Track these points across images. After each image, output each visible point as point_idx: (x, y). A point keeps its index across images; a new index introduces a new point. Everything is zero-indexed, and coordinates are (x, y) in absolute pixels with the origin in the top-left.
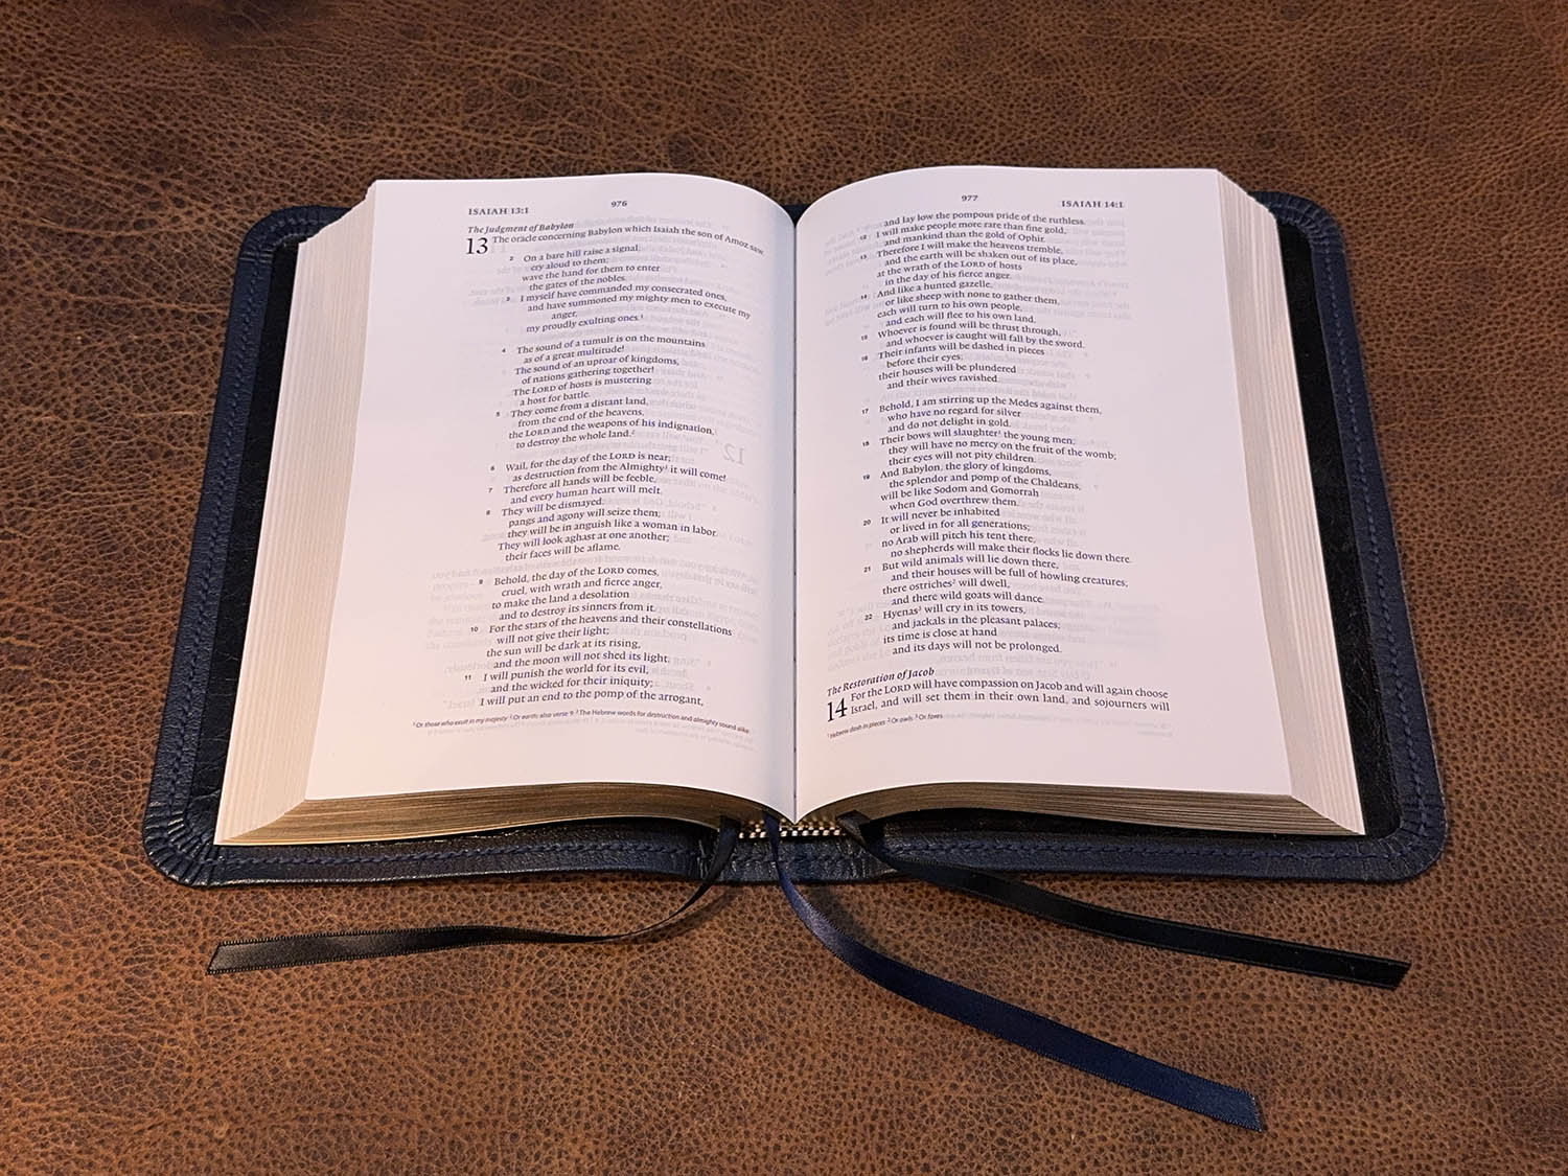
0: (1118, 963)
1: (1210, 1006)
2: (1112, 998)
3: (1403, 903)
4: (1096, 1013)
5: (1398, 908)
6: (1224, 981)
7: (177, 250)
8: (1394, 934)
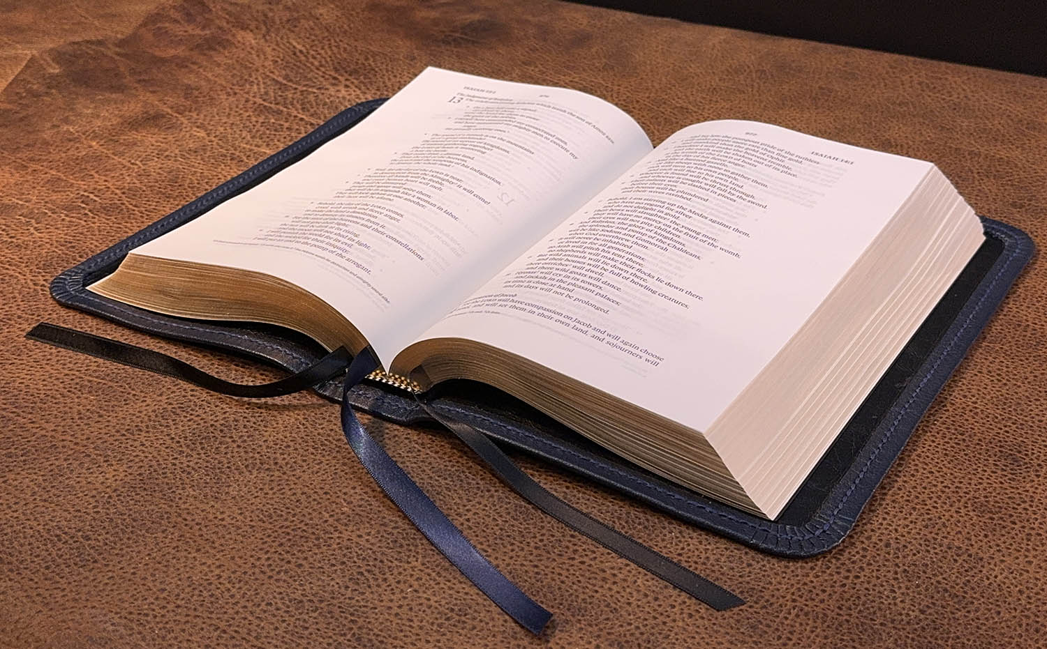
0: (532, 521)
1: (572, 565)
2: (508, 536)
3: (772, 569)
4: (491, 539)
5: (765, 571)
6: (595, 558)
7: (327, 100)
8: (748, 583)
